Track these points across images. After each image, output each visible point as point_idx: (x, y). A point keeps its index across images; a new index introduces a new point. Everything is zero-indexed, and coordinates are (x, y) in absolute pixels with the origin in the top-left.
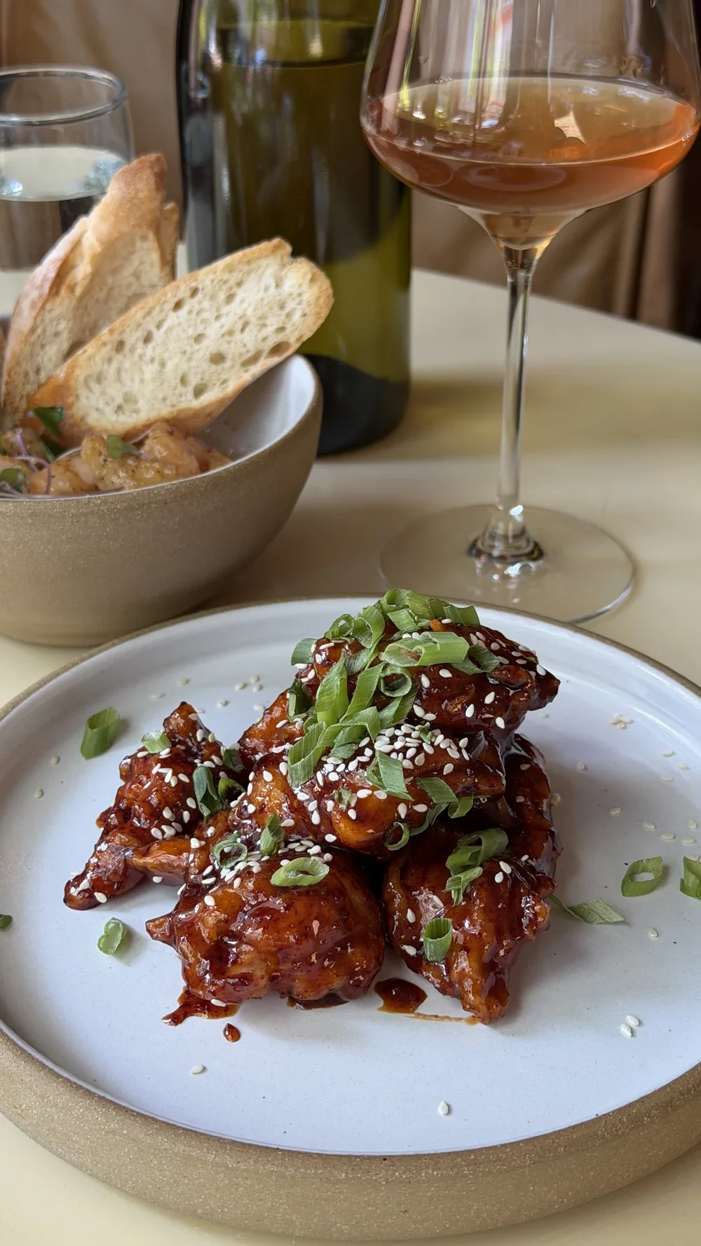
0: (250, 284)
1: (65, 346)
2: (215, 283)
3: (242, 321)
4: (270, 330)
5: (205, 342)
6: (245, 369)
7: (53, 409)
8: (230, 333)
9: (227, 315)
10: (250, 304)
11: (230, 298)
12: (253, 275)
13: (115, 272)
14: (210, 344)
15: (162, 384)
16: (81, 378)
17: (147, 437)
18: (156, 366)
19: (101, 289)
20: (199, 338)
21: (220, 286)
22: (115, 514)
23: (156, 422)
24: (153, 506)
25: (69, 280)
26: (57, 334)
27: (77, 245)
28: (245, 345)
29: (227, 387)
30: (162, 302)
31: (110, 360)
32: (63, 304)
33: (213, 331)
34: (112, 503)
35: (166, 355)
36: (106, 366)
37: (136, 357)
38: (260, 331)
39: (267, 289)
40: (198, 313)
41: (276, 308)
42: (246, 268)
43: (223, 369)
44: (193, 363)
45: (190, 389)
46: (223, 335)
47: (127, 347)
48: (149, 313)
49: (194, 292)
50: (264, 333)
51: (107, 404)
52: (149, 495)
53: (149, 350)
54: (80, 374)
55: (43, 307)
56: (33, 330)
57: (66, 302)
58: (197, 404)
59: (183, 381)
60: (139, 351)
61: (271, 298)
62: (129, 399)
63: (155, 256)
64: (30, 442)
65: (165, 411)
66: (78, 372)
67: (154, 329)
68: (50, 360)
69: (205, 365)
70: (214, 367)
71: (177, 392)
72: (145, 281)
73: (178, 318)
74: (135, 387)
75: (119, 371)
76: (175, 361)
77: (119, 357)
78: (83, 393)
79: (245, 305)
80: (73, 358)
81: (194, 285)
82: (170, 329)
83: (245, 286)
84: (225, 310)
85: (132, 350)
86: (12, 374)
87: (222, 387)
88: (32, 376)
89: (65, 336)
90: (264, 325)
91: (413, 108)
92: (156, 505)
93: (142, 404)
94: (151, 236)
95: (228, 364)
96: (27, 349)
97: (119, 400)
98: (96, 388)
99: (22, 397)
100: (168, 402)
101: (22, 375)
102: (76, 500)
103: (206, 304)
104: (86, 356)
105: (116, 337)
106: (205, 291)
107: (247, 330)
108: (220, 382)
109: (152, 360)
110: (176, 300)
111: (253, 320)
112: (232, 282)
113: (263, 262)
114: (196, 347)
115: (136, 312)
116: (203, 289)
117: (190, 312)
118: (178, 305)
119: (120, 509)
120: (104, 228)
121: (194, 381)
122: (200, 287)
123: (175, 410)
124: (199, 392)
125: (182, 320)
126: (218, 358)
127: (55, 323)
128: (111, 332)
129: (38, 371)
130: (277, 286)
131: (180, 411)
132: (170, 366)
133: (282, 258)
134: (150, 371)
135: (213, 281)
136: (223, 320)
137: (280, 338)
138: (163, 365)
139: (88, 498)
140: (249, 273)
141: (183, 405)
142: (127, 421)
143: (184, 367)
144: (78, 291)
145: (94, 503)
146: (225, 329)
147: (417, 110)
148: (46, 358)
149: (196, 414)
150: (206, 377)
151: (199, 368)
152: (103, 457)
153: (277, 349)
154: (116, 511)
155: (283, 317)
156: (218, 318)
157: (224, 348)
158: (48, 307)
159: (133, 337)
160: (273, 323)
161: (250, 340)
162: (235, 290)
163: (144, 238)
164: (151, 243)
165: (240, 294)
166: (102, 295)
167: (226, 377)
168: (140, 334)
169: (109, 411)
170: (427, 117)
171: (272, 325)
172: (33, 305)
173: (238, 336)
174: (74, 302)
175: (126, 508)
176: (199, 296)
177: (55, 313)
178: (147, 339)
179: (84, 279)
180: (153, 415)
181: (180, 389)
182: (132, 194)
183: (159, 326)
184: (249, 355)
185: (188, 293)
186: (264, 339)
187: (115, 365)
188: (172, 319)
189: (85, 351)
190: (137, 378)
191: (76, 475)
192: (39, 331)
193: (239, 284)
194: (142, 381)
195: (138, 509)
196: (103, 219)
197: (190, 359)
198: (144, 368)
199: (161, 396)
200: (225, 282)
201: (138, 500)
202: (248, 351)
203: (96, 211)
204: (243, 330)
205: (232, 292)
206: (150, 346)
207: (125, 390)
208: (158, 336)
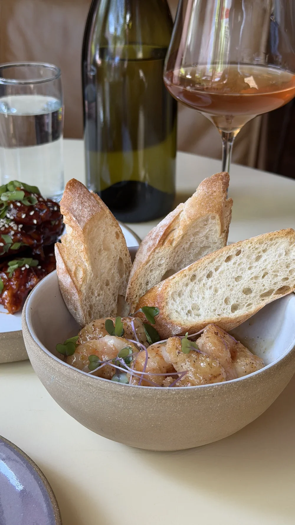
0: (271, 251)
1: (164, 272)
2: (251, 248)
3: (264, 271)
4: (280, 278)
5: (242, 281)
6: (262, 298)
7: (153, 308)
8: (256, 278)
9: (256, 267)
10: (269, 263)
11: (258, 258)
12: (273, 246)
13: (195, 234)
14: (244, 283)
15: (214, 301)
16: (170, 293)
17: (202, 333)
18: (212, 291)
19: (187, 243)
20: (237, 279)
21: (254, 250)
22: (183, 401)
23: (209, 323)
24: (205, 397)
25: (169, 238)
26: (160, 265)
27: (177, 217)
28: (264, 286)
29: (251, 308)
30: (220, 255)
31: (187, 285)
32: (166, 251)
33: (247, 275)
34: (182, 394)
35: (218, 286)
36: (184, 288)
37: (201, 285)
38: (273, 278)
39: (280, 255)
40: (239, 265)
41: (284, 266)
42: (269, 242)
43: (250, 297)
44: (233, 292)
45: (230, 306)
46: (252, 279)
47: (198, 278)
48: (212, 261)
49: (238, 253)
50: (275, 280)
51: (182, 309)
52: (204, 391)
53: (209, 282)
54: (170, 291)
55: (154, 251)
56: (147, 262)
57: (167, 249)
58: (233, 316)
59: (226, 301)
60: (204, 281)
61: (282, 261)
62: (195, 307)
63: (218, 228)
64: (138, 327)
65: (214, 318)
66: (169, 289)
67: (213, 271)
68: (154, 278)
69: (240, 294)
70: (245, 296)
71: (222, 307)
72: (210, 240)
73: (227, 266)
74: (199, 301)
75: (191, 291)
76: (223, 290)
77: (192, 284)
78: (171, 301)
79: (267, 263)
80: (167, 280)
81: (239, 248)
82: (222, 272)
83: (268, 252)
84: (254, 264)
85: (200, 281)
86: (133, 284)
87: (248, 307)
88: (144, 285)
89: (164, 266)
90: (276, 276)
91: (186, 74)
92: (208, 397)
93: (201, 311)
94: (217, 217)
95: (253, 295)
96: (143, 272)
97: (189, 308)
98: (178, 299)
99: (137, 296)
100: (217, 312)
101: (139, 284)
102: (161, 389)
103: (244, 260)
104: (174, 280)
105: (192, 273)
106: (245, 252)
107: (266, 277)
108: (247, 304)
109: (210, 288)
110: (228, 255)
111: (270, 272)
112: (261, 249)
113: (280, 240)
114: (236, 283)
115: (204, 260)
116: (243, 251)
117: (235, 263)
118: (228, 259)
119: (185, 398)
120: (193, 211)
121: (232, 302)
122: (242, 250)
123: (220, 318)
124: (234, 308)
125: (229, 267)
126: (247, 291)
127: (159, 259)
128: (190, 269)
129: (147, 283)
130: (286, 254)
131: (222, 319)
132: (220, 292)
133: (290, 239)
134: (208, 293)
135: (249, 247)
136: (253, 270)
137: (285, 284)
138: (216, 291)
139: (168, 389)
140: (271, 245)
141: (225, 316)
142: (192, 321)
143: (227, 294)
144: (174, 244)
145: (171, 393)
146: (253, 276)
147: (187, 74)
148: (152, 277)
149: (231, 321)
150: (240, 301)
151: (236, 295)
152: (178, 350)
153: (282, 289)
154: (183, 398)
155: (288, 272)
156: (250, 268)
157: (252, 286)
158: (157, 251)
159: (201, 274)
160: (282, 275)
161: (267, 284)
162: (262, 253)
163: (214, 218)
164: (217, 221)
165: (264, 256)
166: (187, 246)
167: (251, 302)
168: (205, 272)
169: (183, 313)
170: (192, 77)
171: (280, 276)
172: (149, 249)
173: (260, 280)
174: (171, 249)
175: (190, 398)
176: (241, 255)
177: (160, 254)
178: (209, 276)
179: (178, 237)
180: (208, 319)
181: (224, 305)
182: (210, 193)
183: (216, 270)
184: (266, 291)
185: (235, 253)
186: (275, 284)
187: (189, 288)
188: (224, 266)
189: (174, 278)
190: (201, 297)
191: (162, 358)
192: (151, 263)
193: (264, 251)
194: (203, 298)
195: (197, 399)
196: (192, 206)
197: (231, 290)
198: (205, 291)
199: (213, 308)
200: (257, 249)
201: (197, 394)
202: (265, 289)
203: (189, 201)
204: (263, 277)
205: (260, 255)
206: (210, 279)
207: (194, 302)
208: (215, 275)
